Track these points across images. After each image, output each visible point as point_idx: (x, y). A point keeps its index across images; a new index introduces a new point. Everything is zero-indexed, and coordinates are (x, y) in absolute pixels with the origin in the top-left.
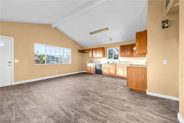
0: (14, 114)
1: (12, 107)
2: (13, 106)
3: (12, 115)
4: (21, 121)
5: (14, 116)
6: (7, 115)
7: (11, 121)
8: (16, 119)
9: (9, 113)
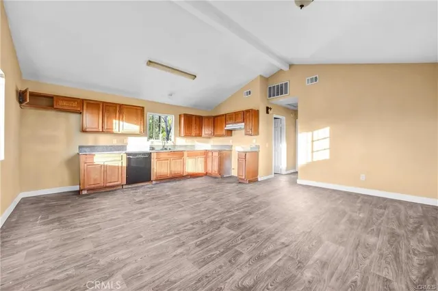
0: (368, 261)
1: (359, 283)
2: (355, 282)
3: (371, 262)
4: (368, 244)
5: (370, 257)
6: (379, 271)
7: (380, 254)
8: (371, 252)
9: (375, 272)
